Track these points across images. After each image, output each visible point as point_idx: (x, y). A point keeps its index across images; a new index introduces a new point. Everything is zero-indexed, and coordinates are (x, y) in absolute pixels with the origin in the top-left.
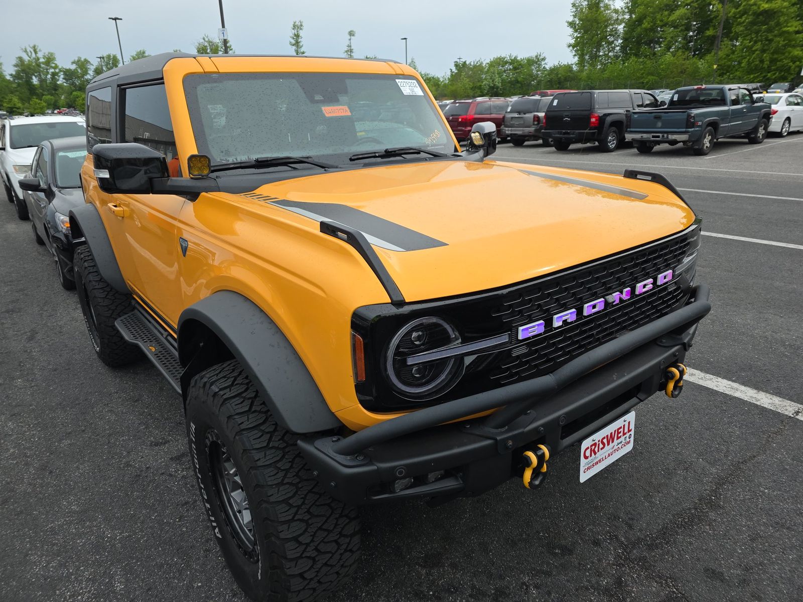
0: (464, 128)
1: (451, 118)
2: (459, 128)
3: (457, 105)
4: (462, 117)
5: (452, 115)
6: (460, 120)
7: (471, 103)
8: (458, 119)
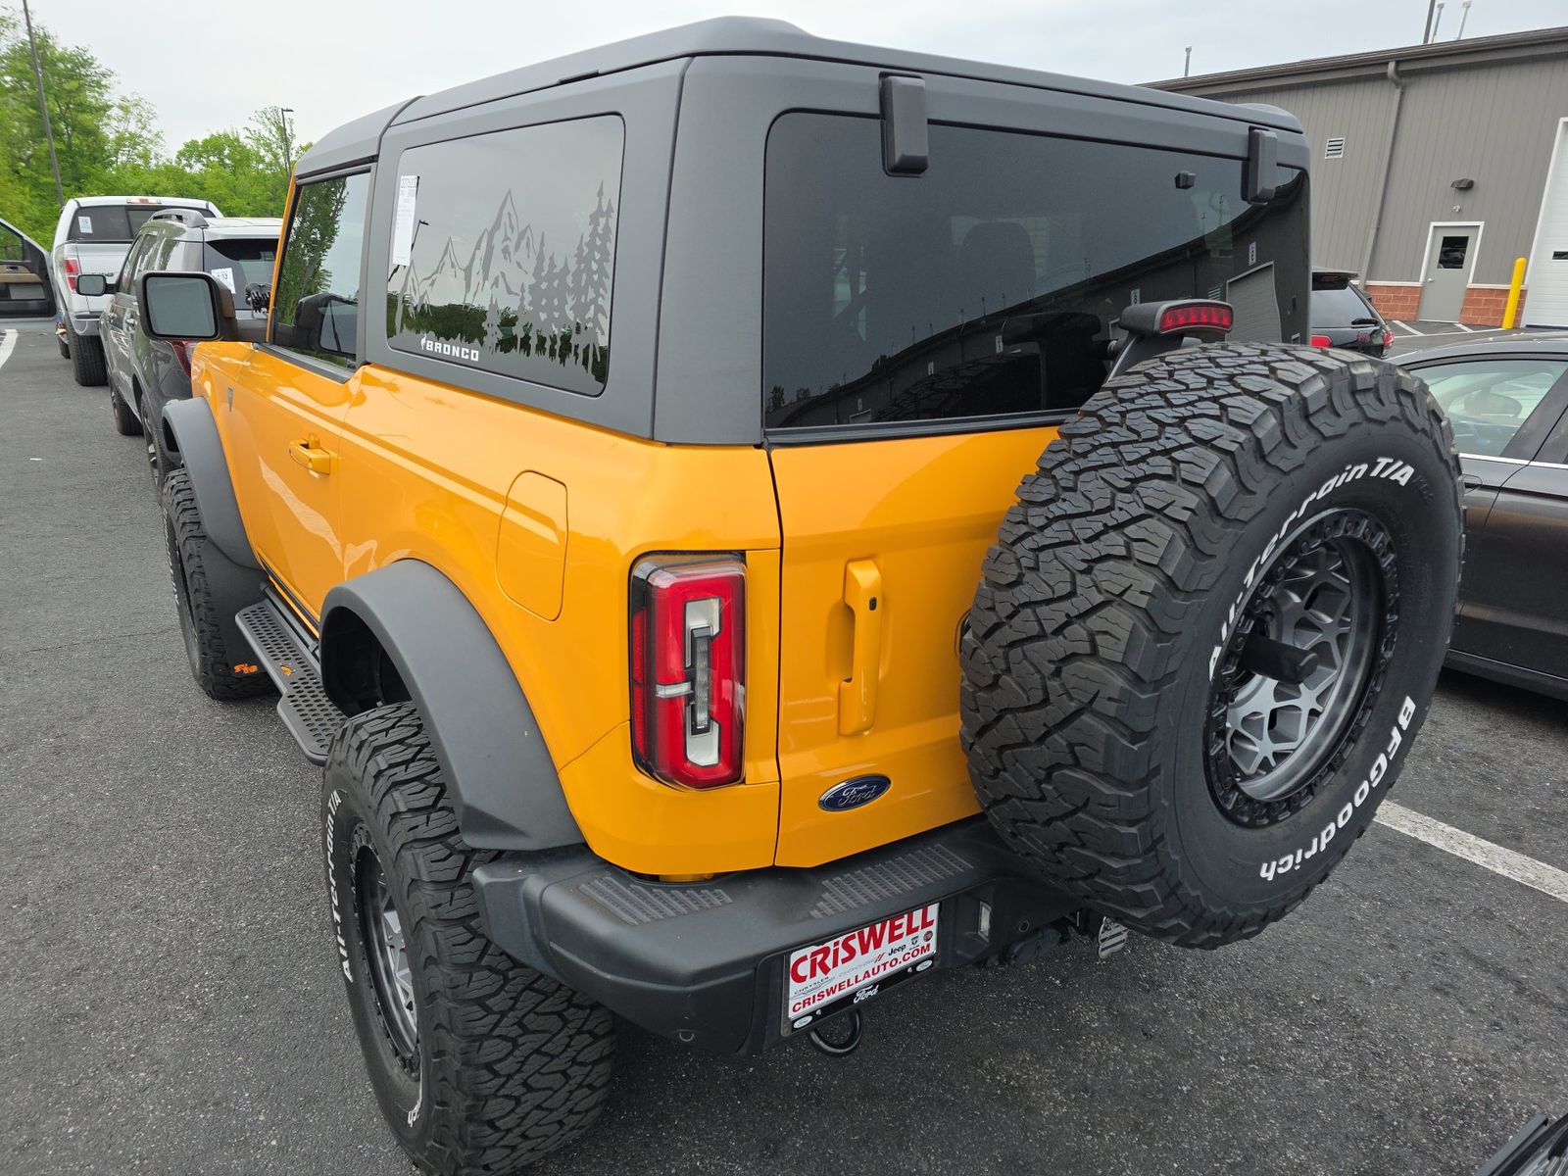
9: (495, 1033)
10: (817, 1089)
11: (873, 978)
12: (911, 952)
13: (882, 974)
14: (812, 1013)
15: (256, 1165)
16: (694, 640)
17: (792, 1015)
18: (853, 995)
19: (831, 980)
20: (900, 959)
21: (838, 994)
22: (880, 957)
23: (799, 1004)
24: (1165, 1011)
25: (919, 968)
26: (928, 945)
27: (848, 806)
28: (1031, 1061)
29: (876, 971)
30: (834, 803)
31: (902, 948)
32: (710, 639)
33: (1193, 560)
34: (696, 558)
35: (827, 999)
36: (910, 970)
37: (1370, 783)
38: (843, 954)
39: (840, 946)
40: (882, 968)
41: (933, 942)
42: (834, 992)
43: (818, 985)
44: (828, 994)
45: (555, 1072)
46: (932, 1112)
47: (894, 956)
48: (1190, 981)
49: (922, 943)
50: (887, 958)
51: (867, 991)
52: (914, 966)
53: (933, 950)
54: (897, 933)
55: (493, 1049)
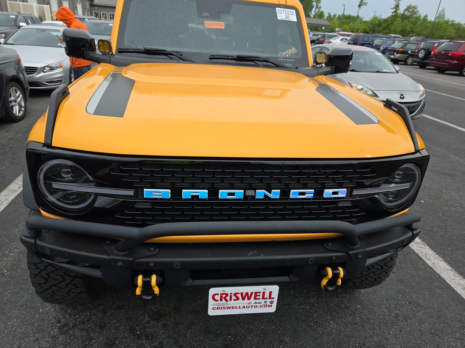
0: (451, 61)
1: (443, 52)
2: (447, 60)
3: (452, 43)
4: (453, 53)
5: (445, 50)
6: (450, 55)
7: (464, 43)
8: (448, 54)
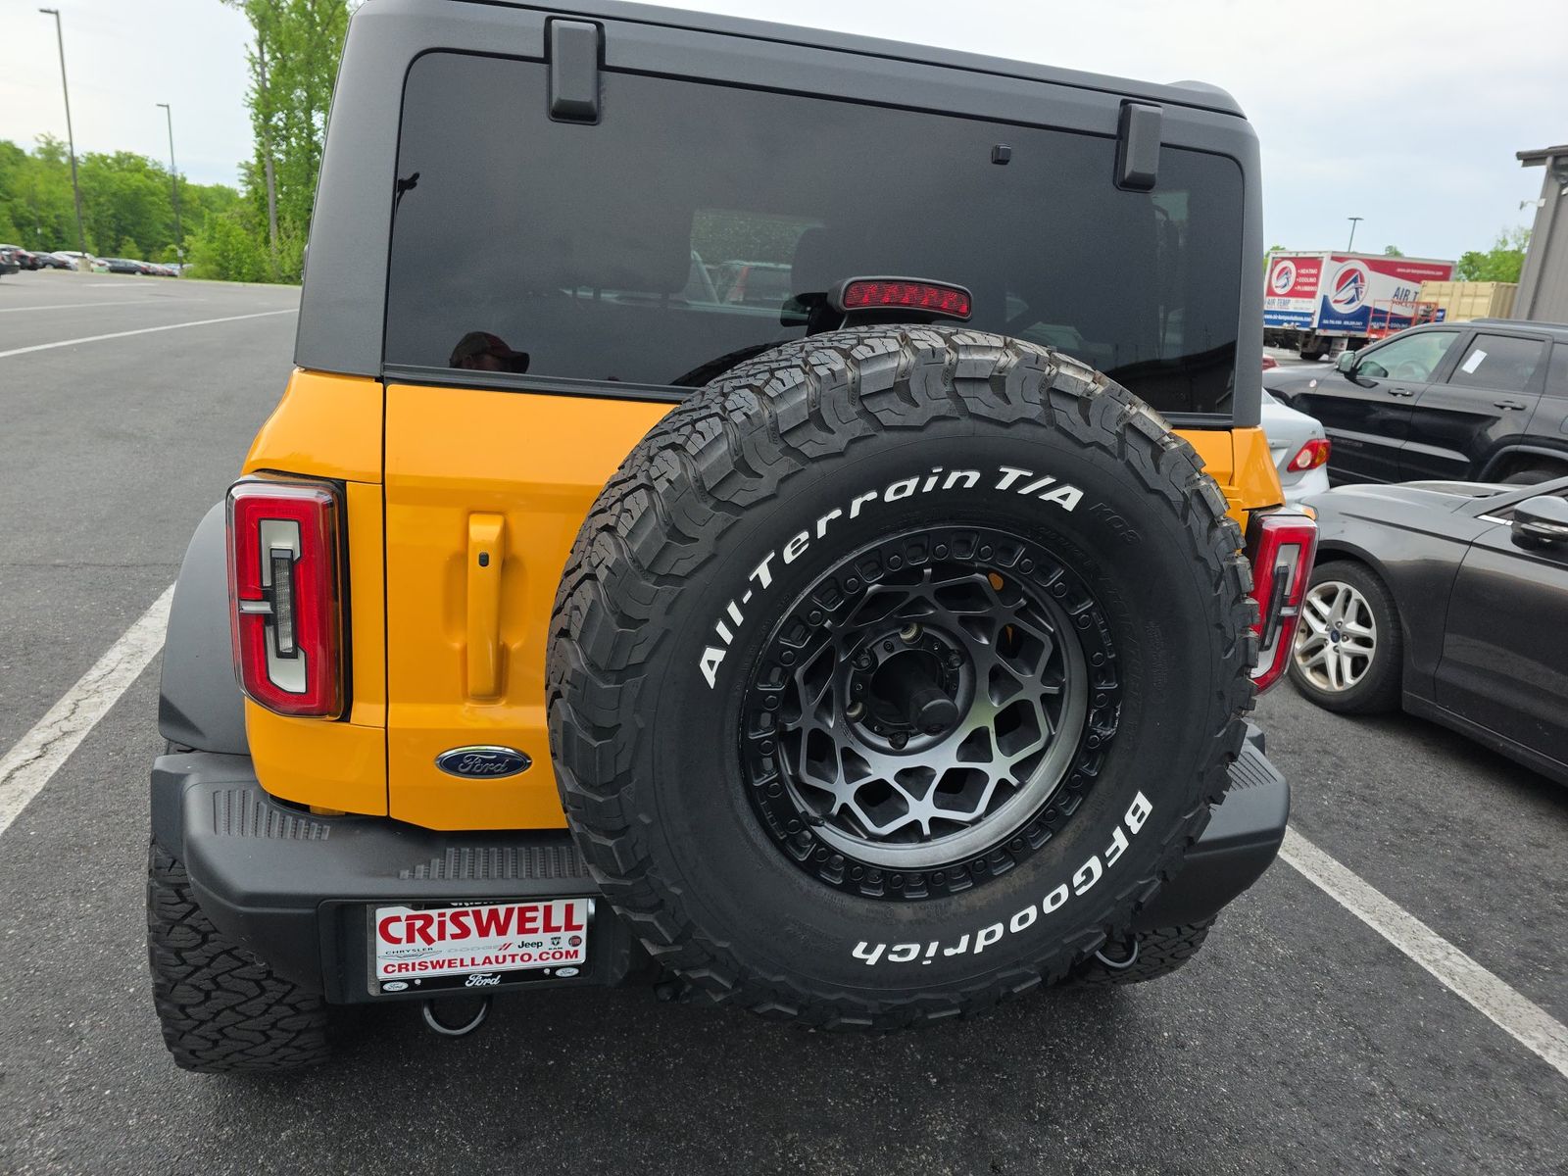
9: (186, 922)
10: (598, 1102)
11: (495, 967)
12: (551, 952)
13: (508, 966)
14: (410, 982)
15: (106, 1004)
16: (273, 560)
17: (381, 975)
18: (466, 977)
19: (437, 952)
20: (535, 956)
21: (446, 971)
22: (506, 946)
23: (393, 966)
24: (1037, 1151)
25: (559, 973)
26: (576, 952)
27: (470, 773)
28: (838, 1151)
29: (501, 960)
30: (452, 765)
31: (538, 945)
32: (292, 564)
33: (665, 540)
34: (275, 478)
35: (430, 972)
36: (547, 971)
37: (1072, 889)
38: (451, 929)
39: (447, 918)
40: (509, 959)
41: (582, 949)
42: (441, 967)
43: (417, 954)
44: (434, 967)
45: (248, 980)
46: (693, 1165)
47: (524, 950)
48: (1093, 1129)
49: (565, 946)
50: (513, 950)
51: (483, 978)
52: (553, 969)
53: (582, 958)
54: (528, 925)
55: (183, 937)
